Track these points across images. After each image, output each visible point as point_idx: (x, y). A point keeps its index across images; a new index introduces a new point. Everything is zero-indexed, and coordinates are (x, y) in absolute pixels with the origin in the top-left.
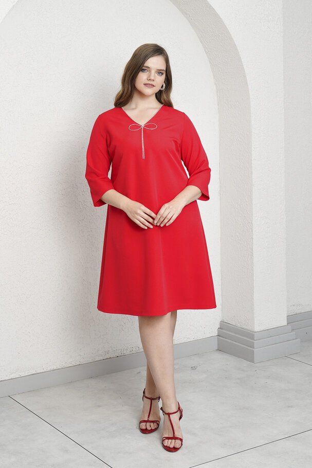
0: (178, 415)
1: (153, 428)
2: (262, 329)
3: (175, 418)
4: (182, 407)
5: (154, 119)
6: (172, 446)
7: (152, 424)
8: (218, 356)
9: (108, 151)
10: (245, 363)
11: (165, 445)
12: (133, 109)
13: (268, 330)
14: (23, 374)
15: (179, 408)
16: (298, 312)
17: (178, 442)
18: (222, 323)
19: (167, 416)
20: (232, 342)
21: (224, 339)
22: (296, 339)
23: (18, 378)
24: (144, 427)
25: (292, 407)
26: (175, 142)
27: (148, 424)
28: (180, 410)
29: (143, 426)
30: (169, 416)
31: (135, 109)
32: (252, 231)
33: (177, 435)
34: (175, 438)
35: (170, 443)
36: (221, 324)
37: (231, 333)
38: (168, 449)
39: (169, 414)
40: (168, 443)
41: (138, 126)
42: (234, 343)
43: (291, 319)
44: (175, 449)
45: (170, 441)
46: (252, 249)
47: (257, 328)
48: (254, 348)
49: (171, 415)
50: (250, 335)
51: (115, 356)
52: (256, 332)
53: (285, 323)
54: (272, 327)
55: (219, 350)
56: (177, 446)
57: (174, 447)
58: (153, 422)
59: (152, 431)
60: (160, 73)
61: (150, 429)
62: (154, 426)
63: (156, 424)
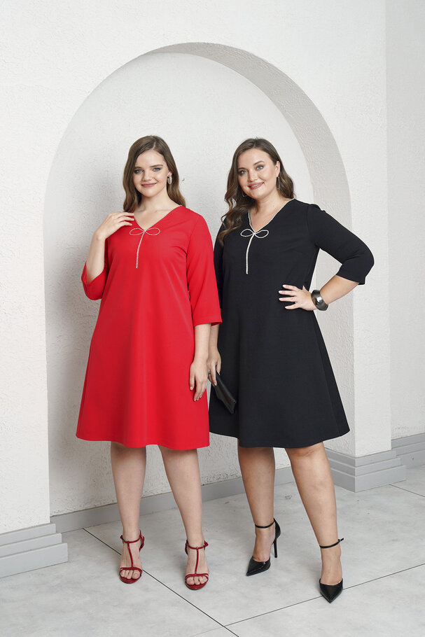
0: (138, 544)
2: (365, 454)
3: (134, 547)
4: (143, 535)
6: (129, 578)
7: (200, 577)
11: (123, 576)
15: (140, 536)
16: (404, 435)
17: (137, 572)
19: (126, 545)
22: (401, 465)
24: (191, 583)
25: (397, 540)
27: (196, 578)
28: (141, 538)
30: (128, 546)
32: (353, 346)
33: (136, 565)
34: (133, 568)
35: (127, 574)
38: (125, 580)
39: (128, 543)
40: (124, 574)
41: (140, 231)
43: (396, 443)
44: (133, 580)
46: (353, 366)
47: (358, 453)
48: (354, 475)
49: (130, 544)
50: (351, 461)
52: (357, 458)
53: (390, 448)
56: (136, 577)
57: (132, 578)
58: (202, 575)
59: (201, 586)
60: (156, 168)
61: (199, 583)
62: (203, 580)
63: (204, 577)
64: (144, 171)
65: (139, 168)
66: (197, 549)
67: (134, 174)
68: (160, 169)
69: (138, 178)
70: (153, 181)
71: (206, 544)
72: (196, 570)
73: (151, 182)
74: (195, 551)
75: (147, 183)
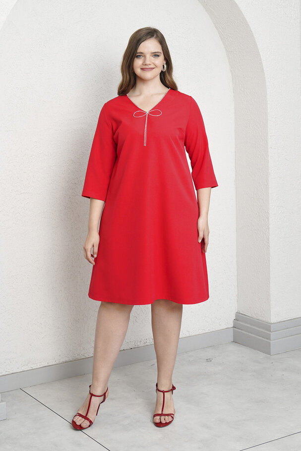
1: (168, 422)
5: (158, 106)
7: (167, 417)
8: (234, 348)
9: (113, 139)
10: (262, 355)
12: (138, 96)
13: (284, 321)
14: (35, 367)
18: (238, 314)
20: (248, 334)
21: (240, 330)
23: (30, 370)
24: (158, 421)
26: (180, 129)
27: (163, 418)
29: (157, 419)
30: (91, 397)
31: (140, 95)
35: (78, 420)
36: (236, 316)
37: (246, 325)
41: (143, 113)
42: (250, 334)
45: (81, 418)
47: (273, 319)
48: (270, 340)
50: (267, 326)
51: (128, 348)
52: (272, 324)
54: (289, 319)
55: (235, 342)
57: (80, 425)
58: (168, 415)
59: (167, 424)
60: (156, 55)
61: (164, 422)
62: (168, 419)
63: (170, 417)
64: (145, 56)
65: (142, 53)
66: (164, 392)
67: (136, 59)
68: (158, 56)
69: (138, 63)
70: (152, 66)
71: (174, 388)
72: (162, 410)
73: (150, 67)
74: (162, 393)
75: (147, 67)
